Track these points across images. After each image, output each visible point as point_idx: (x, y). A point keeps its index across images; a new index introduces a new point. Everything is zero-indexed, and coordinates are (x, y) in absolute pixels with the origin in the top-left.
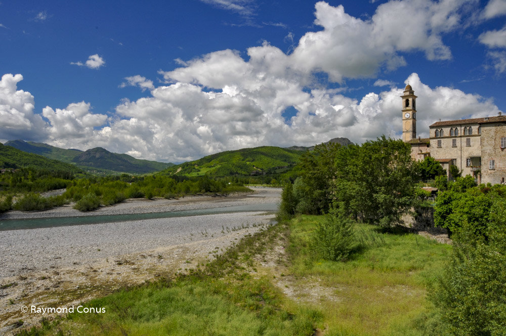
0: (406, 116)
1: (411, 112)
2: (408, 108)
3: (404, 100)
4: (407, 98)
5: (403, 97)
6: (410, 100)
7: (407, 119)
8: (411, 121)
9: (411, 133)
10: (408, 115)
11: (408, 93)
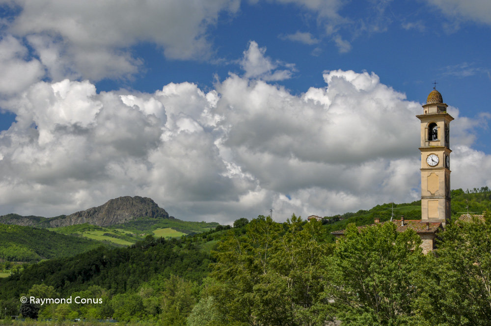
0: (430, 162)
1: (441, 153)
2: (433, 144)
3: (426, 125)
4: (432, 121)
5: (422, 118)
6: (440, 125)
7: (432, 168)
8: (442, 173)
9: (443, 201)
10: (435, 159)
11: (433, 110)
